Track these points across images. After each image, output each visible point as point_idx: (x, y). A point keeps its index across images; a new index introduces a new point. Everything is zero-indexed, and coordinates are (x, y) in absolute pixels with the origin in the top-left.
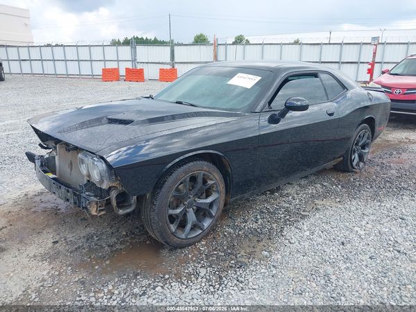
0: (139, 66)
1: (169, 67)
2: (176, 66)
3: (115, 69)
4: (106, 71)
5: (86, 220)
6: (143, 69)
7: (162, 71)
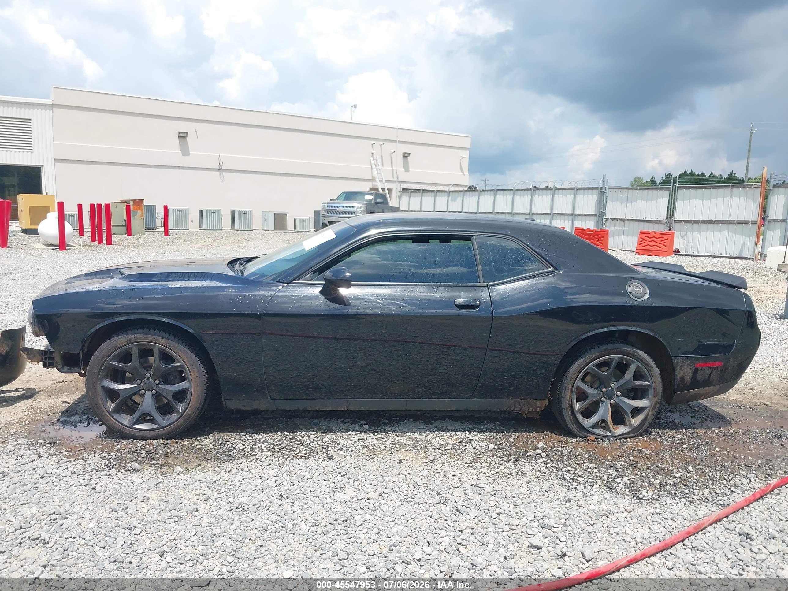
1: (661, 229)
2: (676, 228)
7: (644, 236)
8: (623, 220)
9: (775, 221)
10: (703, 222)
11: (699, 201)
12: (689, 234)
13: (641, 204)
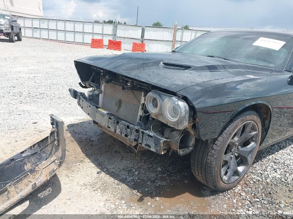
0: (118, 40)
1: (139, 42)
2: (145, 42)
3: (100, 40)
4: (93, 40)
5: (119, 153)
6: (121, 42)
7: (135, 44)
8: (124, 38)
9: (178, 41)
10: (154, 40)
11: (153, 32)
12: (150, 45)
13: (131, 32)
